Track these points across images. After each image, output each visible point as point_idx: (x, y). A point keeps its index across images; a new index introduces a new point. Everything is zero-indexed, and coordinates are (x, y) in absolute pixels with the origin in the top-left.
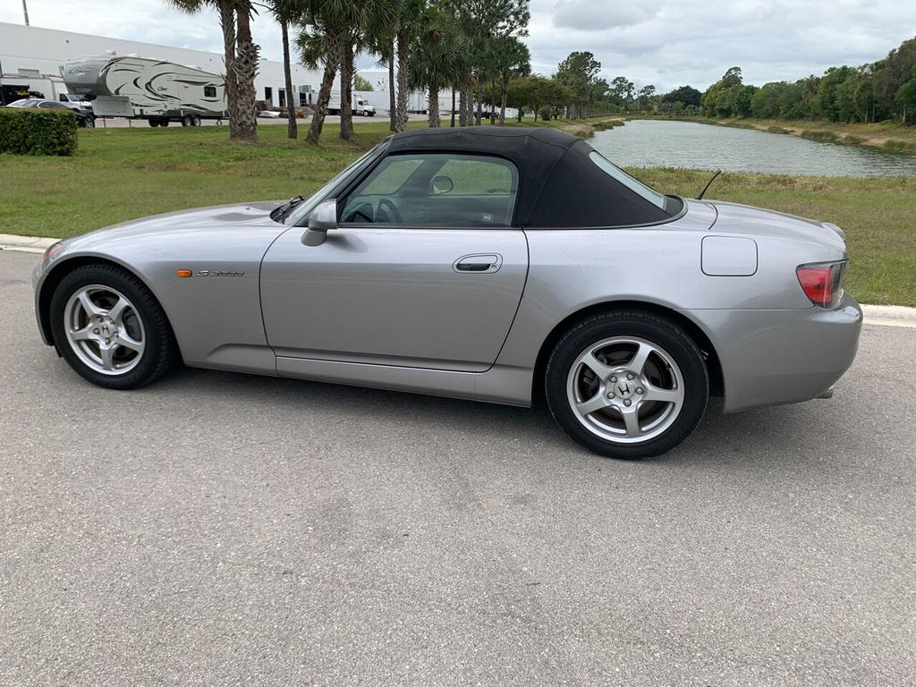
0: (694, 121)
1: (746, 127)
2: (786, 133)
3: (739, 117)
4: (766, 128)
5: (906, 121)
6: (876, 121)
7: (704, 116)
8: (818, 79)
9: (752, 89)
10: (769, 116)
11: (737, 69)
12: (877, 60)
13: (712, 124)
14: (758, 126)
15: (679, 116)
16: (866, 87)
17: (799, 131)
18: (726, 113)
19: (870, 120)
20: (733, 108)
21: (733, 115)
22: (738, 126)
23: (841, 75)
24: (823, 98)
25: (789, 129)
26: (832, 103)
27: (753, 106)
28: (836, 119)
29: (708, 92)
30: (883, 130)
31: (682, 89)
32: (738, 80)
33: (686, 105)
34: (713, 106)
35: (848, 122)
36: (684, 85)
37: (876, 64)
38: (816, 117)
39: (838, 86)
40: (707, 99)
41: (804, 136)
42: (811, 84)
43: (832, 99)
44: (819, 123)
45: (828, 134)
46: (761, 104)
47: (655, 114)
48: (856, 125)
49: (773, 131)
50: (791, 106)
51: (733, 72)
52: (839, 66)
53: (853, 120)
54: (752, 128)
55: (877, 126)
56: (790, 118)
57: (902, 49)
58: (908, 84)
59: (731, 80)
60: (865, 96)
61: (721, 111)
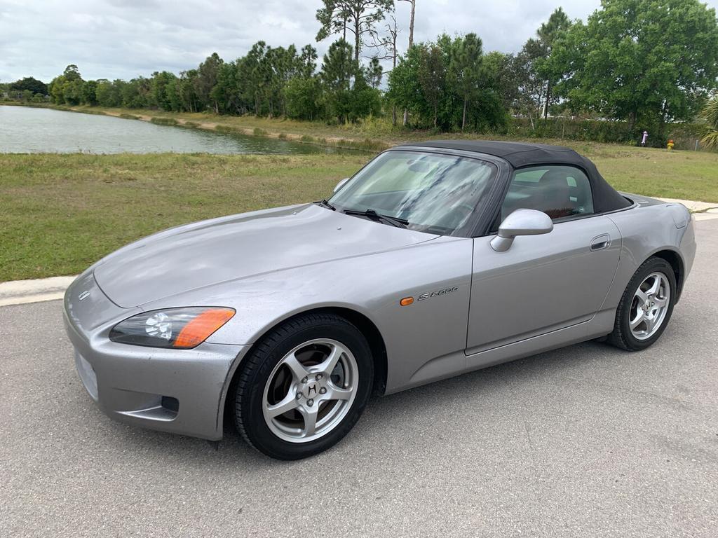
0: (46, 107)
1: (99, 113)
2: (137, 119)
3: (87, 105)
4: (118, 115)
5: (219, 112)
6: (198, 111)
7: (54, 103)
8: (147, 79)
9: (93, 84)
10: (114, 105)
11: (74, 66)
12: (191, 69)
13: (65, 110)
14: (108, 113)
15: (30, 103)
16: (186, 88)
17: (149, 119)
18: (75, 102)
19: (194, 111)
20: (79, 97)
21: (81, 104)
22: (91, 113)
23: (165, 78)
24: (157, 94)
25: (138, 116)
26: (164, 97)
27: (98, 98)
28: (169, 109)
29: (53, 84)
30: (207, 118)
31: (26, 80)
32: (78, 76)
33: (35, 93)
34: (61, 96)
35: (179, 112)
36: (28, 77)
37: (190, 72)
38: (153, 107)
39: (165, 85)
40: (54, 89)
41: (154, 121)
42: (144, 83)
43: (164, 95)
44: (156, 112)
45: (172, 120)
46: (105, 96)
47: (6, 100)
48: (186, 114)
49: (123, 117)
50: (131, 98)
51: (72, 69)
52: (160, 72)
53: (182, 110)
54: (104, 114)
55: (199, 115)
56: (132, 107)
57: (207, 62)
58: (217, 87)
59: (72, 76)
60: (187, 94)
61: (70, 100)
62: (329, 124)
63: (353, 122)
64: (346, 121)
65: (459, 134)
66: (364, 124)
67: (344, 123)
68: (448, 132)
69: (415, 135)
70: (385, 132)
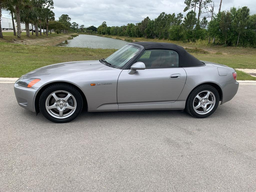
0: (96, 35)
1: (110, 37)
2: (121, 39)
3: (107, 35)
4: (115, 38)
5: (147, 37)
6: (140, 37)
7: (98, 34)
8: (125, 26)
9: (110, 28)
10: (115, 35)
11: (105, 22)
12: (139, 22)
13: (101, 36)
14: (113, 37)
15: (91, 34)
16: (137, 29)
17: (124, 39)
18: (104, 34)
19: (139, 37)
20: (106, 32)
21: (106, 34)
22: (108, 37)
23: (131, 26)
24: (128, 31)
25: (121, 38)
26: (130, 32)
27: (111, 32)
28: (131, 36)
29: (98, 28)
30: (142, 39)
31: (91, 26)
32: (106, 25)
33: (93, 31)
34: (100, 32)
35: (134, 37)
36: (92, 26)
37: (139, 23)
38: (126, 36)
39: (131, 28)
40: (99, 29)
41: (125, 40)
42: (124, 27)
43: (130, 31)
44: (127, 37)
45: (131, 40)
46: (113, 31)
47: (85, 33)
48: (136, 38)
49: (117, 39)
50: (120, 33)
51: (104, 23)
52: (130, 23)
53: (135, 37)
54: (112, 38)
55: (140, 38)
56: (120, 36)
57: (144, 20)
58: (147, 29)
59: (104, 25)
60: (137, 31)
61: (103, 33)
62: (184, 42)
63: (193, 42)
64: (190, 41)
65: (235, 47)
66: (197, 42)
67: (189, 42)
68: (230, 46)
69: (216, 47)
70: (204, 45)
